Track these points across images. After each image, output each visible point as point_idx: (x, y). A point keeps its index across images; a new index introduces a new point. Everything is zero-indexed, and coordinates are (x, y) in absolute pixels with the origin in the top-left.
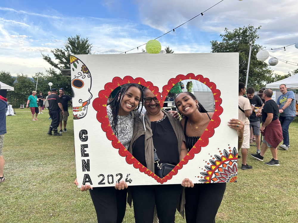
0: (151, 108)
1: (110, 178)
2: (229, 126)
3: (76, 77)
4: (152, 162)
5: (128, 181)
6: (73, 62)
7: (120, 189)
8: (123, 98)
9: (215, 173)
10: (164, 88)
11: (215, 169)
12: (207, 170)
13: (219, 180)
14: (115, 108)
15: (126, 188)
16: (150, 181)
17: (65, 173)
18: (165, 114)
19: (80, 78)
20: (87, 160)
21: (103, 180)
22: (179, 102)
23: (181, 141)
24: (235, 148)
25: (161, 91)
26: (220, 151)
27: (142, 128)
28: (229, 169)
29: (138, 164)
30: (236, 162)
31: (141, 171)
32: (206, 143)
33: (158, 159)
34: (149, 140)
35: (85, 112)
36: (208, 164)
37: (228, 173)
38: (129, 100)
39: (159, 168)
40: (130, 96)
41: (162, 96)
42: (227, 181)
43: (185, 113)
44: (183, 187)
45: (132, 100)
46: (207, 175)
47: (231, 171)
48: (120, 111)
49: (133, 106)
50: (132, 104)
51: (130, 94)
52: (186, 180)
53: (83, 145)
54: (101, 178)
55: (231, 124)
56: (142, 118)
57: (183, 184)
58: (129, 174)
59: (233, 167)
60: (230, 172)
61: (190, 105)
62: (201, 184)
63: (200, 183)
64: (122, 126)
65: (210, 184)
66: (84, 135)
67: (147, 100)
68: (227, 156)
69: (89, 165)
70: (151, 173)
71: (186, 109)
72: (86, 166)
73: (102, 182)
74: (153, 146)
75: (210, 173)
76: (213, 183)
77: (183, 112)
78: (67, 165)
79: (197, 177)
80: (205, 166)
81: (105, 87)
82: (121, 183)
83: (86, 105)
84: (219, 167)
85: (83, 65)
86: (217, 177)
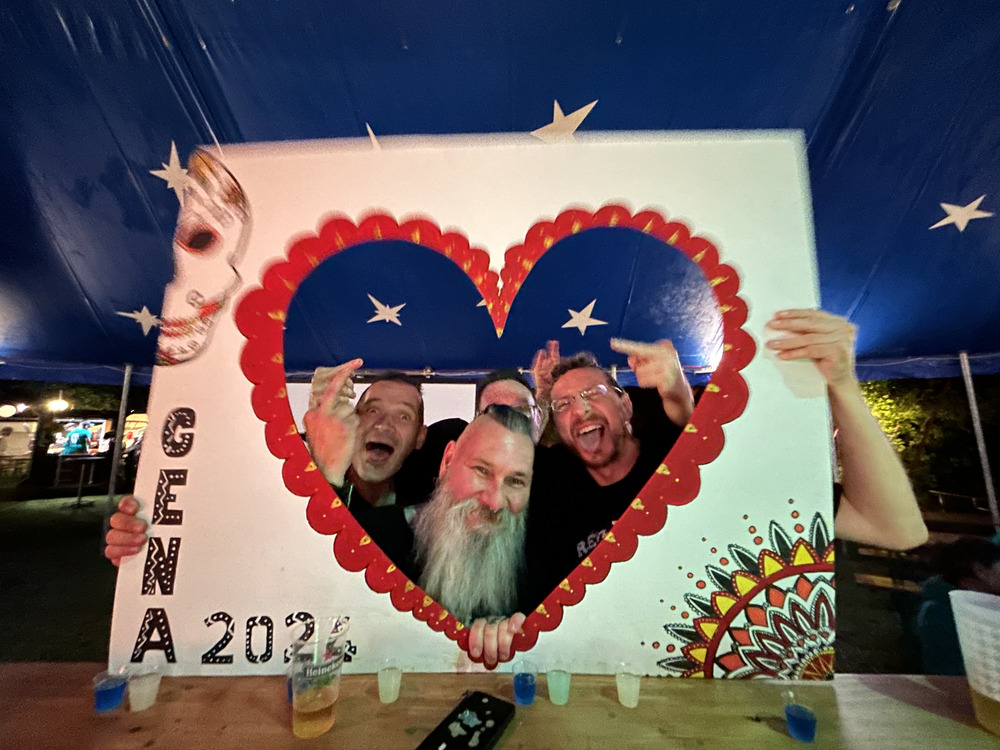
1: (260, 631)
9: (731, 631)
10: (512, 254)
20: (172, 539)
21: (227, 639)
25: (497, 265)
26: (752, 529)
28: (795, 616)
29: (389, 570)
30: (829, 583)
31: (400, 607)
32: (688, 489)
36: (701, 585)
37: (792, 636)
41: (500, 285)
42: (786, 671)
46: (694, 637)
47: (805, 625)
53: (168, 472)
58: (346, 620)
59: (816, 605)
66: (180, 430)
68: (785, 551)
69: (174, 565)
72: (163, 570)
73: (221, 653)
79: (649, 644)
80: (686, 595)
81: (290, 254)
84: (752, 602)
86: (741, 649)
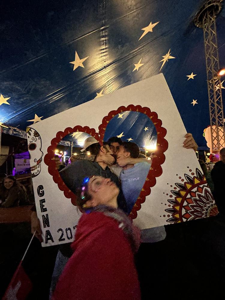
1: (69, 232)
3: (31, 142)
6: (28, 132)
12: (172, 205)
13: (193, 216)
19: (34, 142)
20: (46, 215)
24: (197, 169)
36: (171, 196)
46: (174, 211)
53: (41, 200)
60: (204, 202)
63: (169, 223)
65: (183, 223)
66: (41, 190)
69: (48, 220)
73: (62, 238)
80: (168, 200)
85: (34, 132)
86: (188, 211)
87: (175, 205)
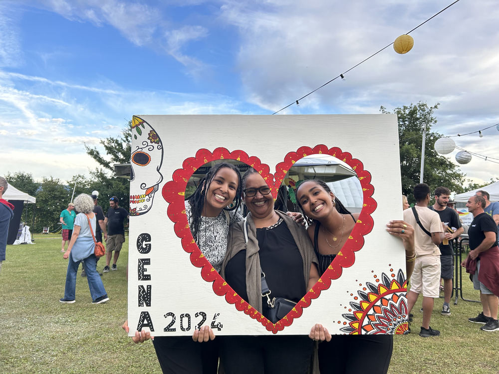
0: (256, 206)
1: (185, 320)
2: (388, 231)
3: (138, 149)
4: (258, 296)
5: (215, 327)
6: (137, 126)
7: (202, 341)
8: (209, 186)
9: (368, 316)
10: (279, 167)
11: (368, 309)
12: (353, 310)
13: (375, 330)
14: (197, 204)
15: (212, 339)
16: (253, 327)
17: (109, 337)
18: (281, 217)
19: (146, 151)
20: (148, 286)
21: (173, 322)
22: (304, 196)
23: (309, 262)
24: (400, 270)
25: (273, 171)
26: (375, 276)
27: (242, 239)
28: (392, 309)
29: (234, 295)
30: (405, 296)
31: (239, 308)
32: (350, 261)
33: (268, 290)
34: (252, 257)
35: (149, 204)
36: (356, 298)
37: (391, 317)
38: (219, 188)
39: (270, 305)
40: (221, 181)
41: (274, 180)
42: (390, 331)
43: (314, 215)
44: (312, 340)
45: (225, 187)
46: (354, 319)
47: (396, 313)
48: (204, 209)
49: (226, 199)
50: (225, 195)
51: (221, 179)
52: (317, 326)
53: (142, 260)
54: (170, 318)
55: (391, 229)
56: (243, 224)
57: (312, 335)
58: (218, 314)
59: (400, 305)
60: (394, 315)
61: (322, 202)
62: (345, 335)
63: (343, 333)
64: (208, 234)
65: (360, 336)
66: (144, 243)
67: (249, 192)
68: (388, 284)
69: (150, 295)
70: (256, 312)
71: (317, 208)
72: (146, 298)
73: (171, 328)
74: (260, 268)
75: (360, 315)
76: (366, 335)
77: (312, 213)
78: (114, 324)
79: (336, 322)
80: (350, 302)
81: (183, 165)
82: (203, 329)
83: (151, 193)
84: (376, 304)
85: (150, 131)
86: (372, 323)
87: (358, 311)
